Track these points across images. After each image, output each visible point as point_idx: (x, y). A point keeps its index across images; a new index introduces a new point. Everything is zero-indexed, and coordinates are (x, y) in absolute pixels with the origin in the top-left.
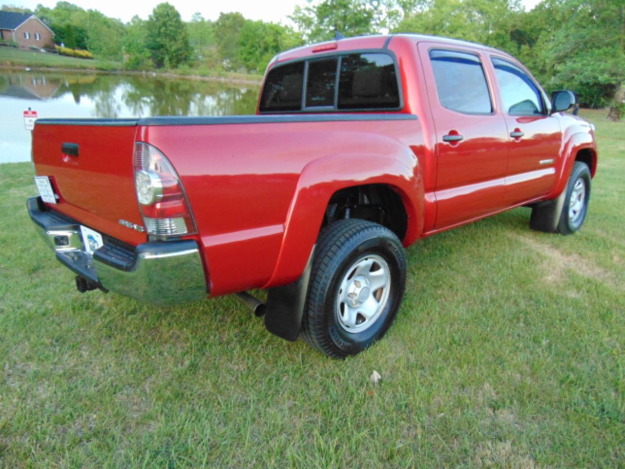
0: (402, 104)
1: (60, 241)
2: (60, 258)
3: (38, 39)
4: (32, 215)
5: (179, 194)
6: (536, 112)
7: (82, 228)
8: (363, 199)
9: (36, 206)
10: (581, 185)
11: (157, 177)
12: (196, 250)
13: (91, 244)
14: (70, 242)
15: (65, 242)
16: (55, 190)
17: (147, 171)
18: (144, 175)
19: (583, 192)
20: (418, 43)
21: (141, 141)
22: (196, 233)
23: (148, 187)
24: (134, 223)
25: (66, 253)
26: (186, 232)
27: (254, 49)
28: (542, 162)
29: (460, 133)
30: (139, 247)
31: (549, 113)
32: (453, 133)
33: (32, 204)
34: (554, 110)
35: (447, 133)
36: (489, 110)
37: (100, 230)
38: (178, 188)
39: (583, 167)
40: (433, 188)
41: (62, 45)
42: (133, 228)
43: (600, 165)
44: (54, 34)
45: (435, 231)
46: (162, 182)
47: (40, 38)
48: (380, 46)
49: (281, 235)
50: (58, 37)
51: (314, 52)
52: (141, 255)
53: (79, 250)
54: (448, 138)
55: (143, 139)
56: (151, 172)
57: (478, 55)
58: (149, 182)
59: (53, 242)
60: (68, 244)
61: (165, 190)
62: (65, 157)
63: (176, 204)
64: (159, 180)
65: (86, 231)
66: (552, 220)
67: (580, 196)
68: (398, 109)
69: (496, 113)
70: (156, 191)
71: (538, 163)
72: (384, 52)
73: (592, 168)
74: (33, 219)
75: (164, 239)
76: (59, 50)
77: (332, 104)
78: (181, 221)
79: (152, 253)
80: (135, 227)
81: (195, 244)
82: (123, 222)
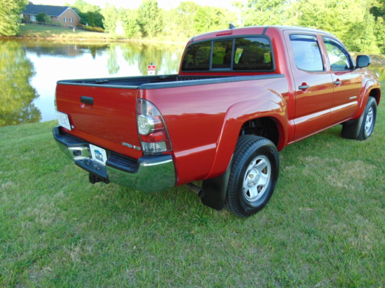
0: (275, 68)
1: (77, 153)
2: (77, 163)
3: (71, 21)
4: (56, 137)
5: (162, 128)
6: (347, 68)
7: (91, 145)
8: (252, 125)
9: (58, 132)
10: (372, 112)
11: (151, 119)
12: (171, 160)
13: (97, 155)
14: (82, 154)
15: (79, 154)
16: (71, 123)
17: (145, 115)
18: (142, 118)
19: (372, 116)
20: (283, 31)
21: (140, 98)
22: (171, 150)
23: (146, 124)
24: (133, 144)
25: (81, 160)
26: (166, 150)
27: (204, 23)
28: (351, 98)
29: (308, 84)
30: (140, 159)
31: (354, 68)
32: (304, 84)
33: (55, 131)
34: (357, 67)
35: (301, 84)
36: (322, 69)
37: (105, 147)
38: (162, 125)
39: (373, 100)
40: (292, 116)
41: (87, 24)
42: (133, 148)
43: (382, 98)
44: (80, 18)
45: (293, 142)
46: (154, 122)
48: (260, 33)
49: (215, 149)
50: (82, 20)
51: (217, 35)
52: (141, 164)
53: (88, 158)
54: (301, 87)
55: (141, 97)
56: (148, 116)
57: (315, 36)
58: (145, 121)
59: (72, 153)
60: (81, 155)
61: (156, 126)
62: (82, 105)
63: (160, 134)
64: (153, 121)
65: (93, 148)
66: (355, 132)
67: (370, 119)
68: (272, 70)
69: (326, 70)
70: (151, 127)
71: (349, 99)
72: (263, 36)
73: (378, 100)
74: (57, 140)
75: (153, 154)
76: (85, 27)
77: (229, 67)
78: (164, 144)
79: (148, 163)
80: (134, 147)
81: (171, 157)
82: (124, 144)
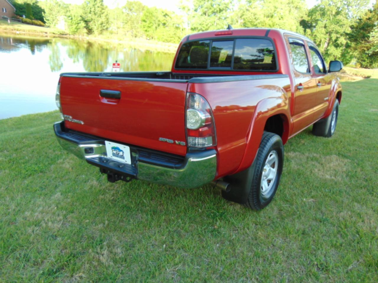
0: (278, 68)
1: (89, 151)
2: (90, 162)
3: (5, 12)
5: (211, 123)
6: (320, 71)
7: (107, 142)
11: (202, 113)
12: (215, 156)
13: (115, 152)
14: (94, 151)
17: (194, 109)
18: (191, 112)
22: (216, 145)
23: (196, 118)
24: (175, 140)
26: (211, 145)
27: (151, 24)
28: (325, 99)
31: (327, 72)
32: (300, 84)
33: (57, 127)
34: (329, 71)
38: (211, 119)
41: (24, 16)
42: (174, 143)
44: (15, 9)
46: (205, 116)
47: (6, 11)
48: (263, 35)
50: (18, 11)
51: (216, 35)
52: (189, 160)
53: (102, 156)
54: (299, 87)
56: (198, 110)
57: (303, 41)
58: (196, 115)
59: (83, 151)
61: (206, 120)
68: (276, 71)
69: (311, 73)
70: (202, 121)
72: (266, 38)
75: (197, 149)
76: (22, 19)
77: (230, 66)
78: (210, 139)
80: (177, 142)
81: (215, 152)
82: (162, 139)
